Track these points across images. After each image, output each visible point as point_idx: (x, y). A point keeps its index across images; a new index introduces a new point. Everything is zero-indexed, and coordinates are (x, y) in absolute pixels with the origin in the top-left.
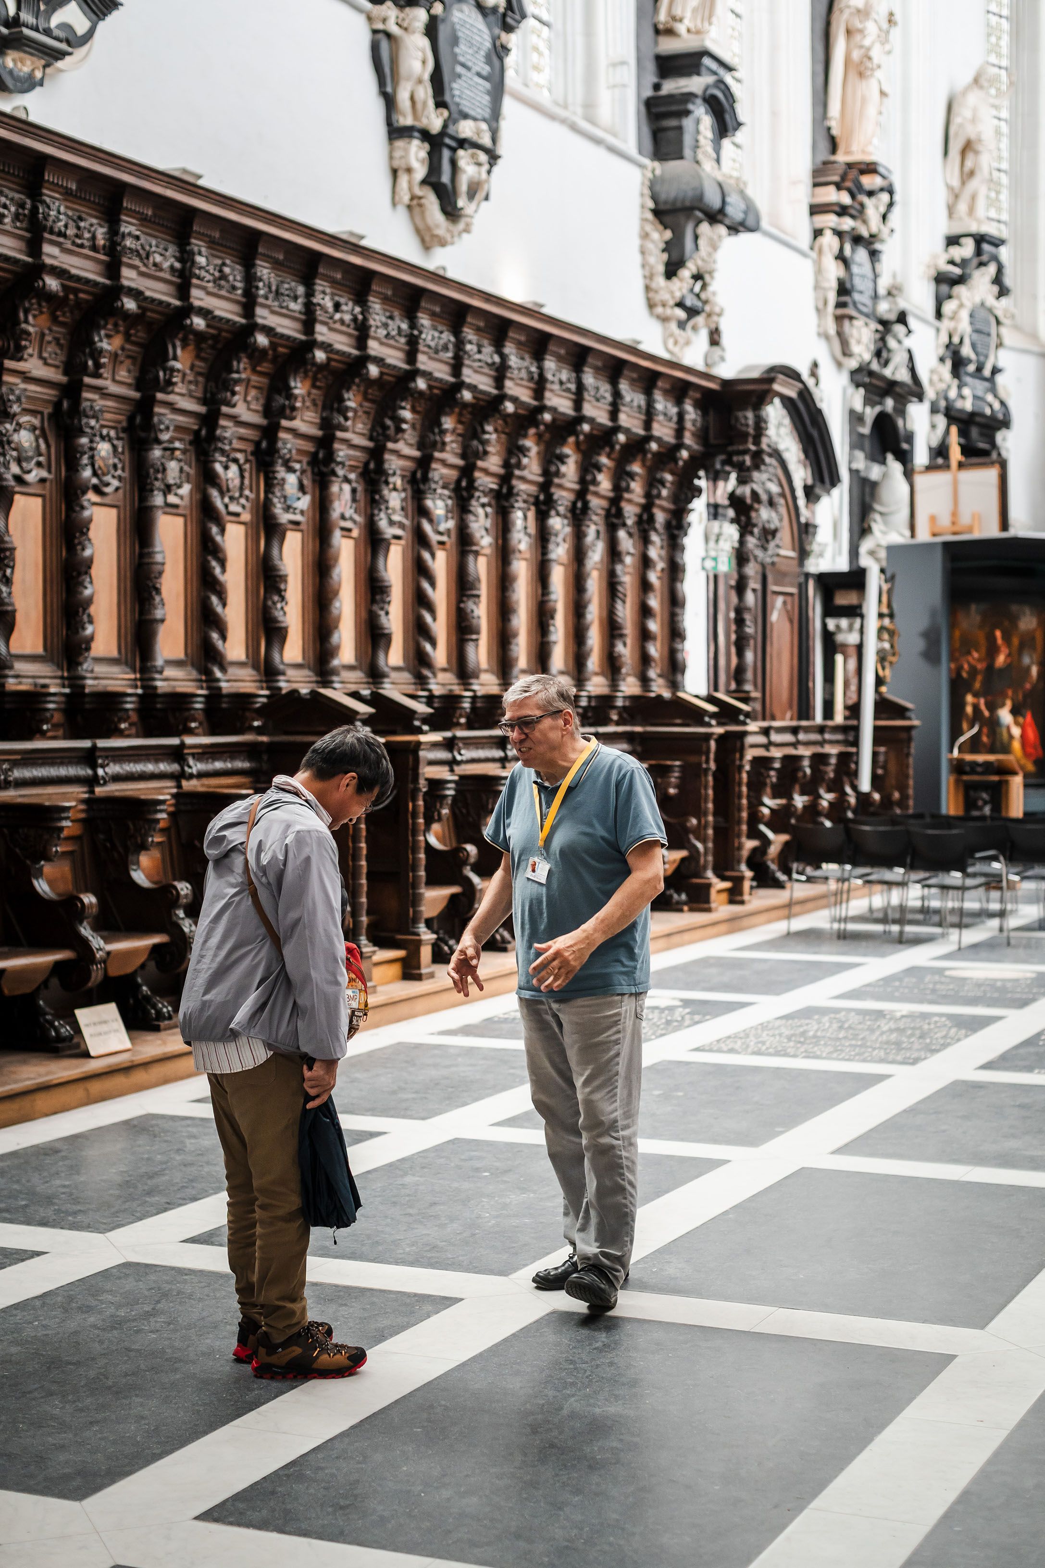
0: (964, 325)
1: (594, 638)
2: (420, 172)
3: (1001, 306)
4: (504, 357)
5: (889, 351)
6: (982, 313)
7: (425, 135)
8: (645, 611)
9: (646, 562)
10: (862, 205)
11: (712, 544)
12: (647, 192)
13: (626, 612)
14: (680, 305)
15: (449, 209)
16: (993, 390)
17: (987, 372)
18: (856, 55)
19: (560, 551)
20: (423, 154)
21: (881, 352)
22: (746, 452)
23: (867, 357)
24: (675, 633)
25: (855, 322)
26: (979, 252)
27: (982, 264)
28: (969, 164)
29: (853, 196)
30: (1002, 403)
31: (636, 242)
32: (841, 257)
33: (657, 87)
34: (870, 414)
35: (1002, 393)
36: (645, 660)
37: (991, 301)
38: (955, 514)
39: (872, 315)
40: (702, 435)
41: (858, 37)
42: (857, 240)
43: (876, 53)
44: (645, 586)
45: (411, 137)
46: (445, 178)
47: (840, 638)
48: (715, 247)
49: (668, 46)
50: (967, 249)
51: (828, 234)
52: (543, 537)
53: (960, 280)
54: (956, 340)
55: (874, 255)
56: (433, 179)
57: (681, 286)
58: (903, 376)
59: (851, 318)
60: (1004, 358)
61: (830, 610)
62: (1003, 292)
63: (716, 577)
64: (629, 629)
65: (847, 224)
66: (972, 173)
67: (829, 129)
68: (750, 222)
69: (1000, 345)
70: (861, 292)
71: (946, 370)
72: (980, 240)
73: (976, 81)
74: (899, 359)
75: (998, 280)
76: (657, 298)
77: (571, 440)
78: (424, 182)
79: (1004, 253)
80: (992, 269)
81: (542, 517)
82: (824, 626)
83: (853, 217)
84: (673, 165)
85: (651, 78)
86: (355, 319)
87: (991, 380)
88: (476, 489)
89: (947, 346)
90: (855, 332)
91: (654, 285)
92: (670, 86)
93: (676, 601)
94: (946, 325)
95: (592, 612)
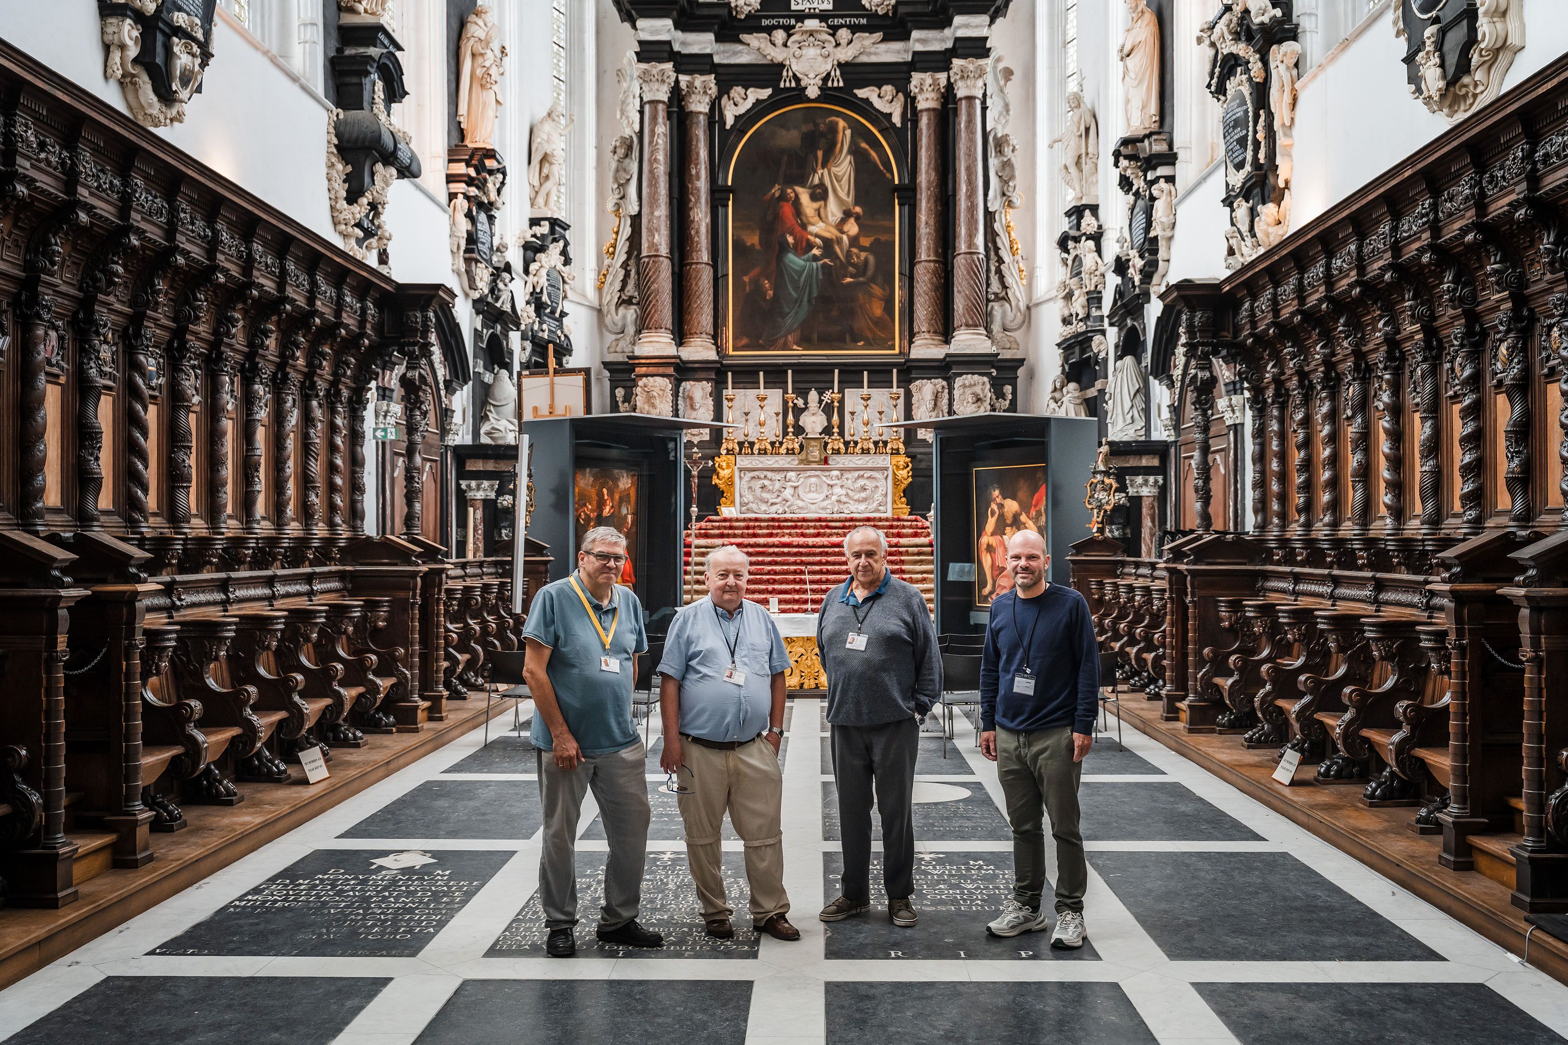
0: (543, 281)
1: (291, 489)
2: (133, 51)
3: (566, 270)
4: (216, 233)
5: (499, 290)
6: (555, 274)
7: (139, 17)
8: (332, 468)
9: (333, 429)
10: (485, 180)
11: (381, 418)
12: (332, 130)
13: (316, 468)
14: (359, 225)
15: (163, 91)
16: (561, 327)
17: (557, 315)
18: (479, 72)
19: (262, 414)
20: (136, 33)
21: (494, 289)
22: (415, 344)
23: (486, 291)
24: (356, 487)
25: (479, 265)
26: (552, 231)
27: (555, 240)
28: (545, 171)
29: (478, 173)
30: (566, 336)
31: (325, 170)
32: (469, 215)
33: (339, 50)
34: (486, 333)
35: (566, 331)
36: (332, 508)
37: (560, 267)
38: (552, 406)
39: (489, 262)
40: (379, 328)
41: (480, 60)
42: (481, 205)
43: (494, 71)
44: (332, 448)
45: (125, 16)
46: (159, 60)
47: (470, 495)
48: (387, 184)
49: (348, 19)
50: (545, 228)
51: (460, 196)
52: (248, 401)
53: (542, 249)
54: (538, 290)
55: (491, 219)
56: (147, 60)
57: (360, 210)
58: (507, 308)
59: (477, 261)
60: (567, 307)
61: (462, 474)
62: (567, 262)
63: (384, 443)
64: (320, 483)
65: (473, 191)
66: (547, 177)
67: (460, 123)
68: (414, 168)
69: (565, 297)
70: (483, 243)
71: (531, 309)
72: (554, 223)
73: (549, 115)
74: (505, 296)
75: (564, 253)
76: (342, 217)
77: (274, 318)
78: (135, 61)
79: (568, 234)
80: (561, 244)
81: (247, 383)
82: (458, 485)
83: (478, 188)
84: (354, 114)
85: (334, 44)
86: (63, 163)
87: (560, 320)
88: (188, 350)
89: (532, 294)
90: (479, 271)
91: (338, 206)
92: (349, 51)
93: (356, 462)
94: (531, 279)
95: (291, 467)
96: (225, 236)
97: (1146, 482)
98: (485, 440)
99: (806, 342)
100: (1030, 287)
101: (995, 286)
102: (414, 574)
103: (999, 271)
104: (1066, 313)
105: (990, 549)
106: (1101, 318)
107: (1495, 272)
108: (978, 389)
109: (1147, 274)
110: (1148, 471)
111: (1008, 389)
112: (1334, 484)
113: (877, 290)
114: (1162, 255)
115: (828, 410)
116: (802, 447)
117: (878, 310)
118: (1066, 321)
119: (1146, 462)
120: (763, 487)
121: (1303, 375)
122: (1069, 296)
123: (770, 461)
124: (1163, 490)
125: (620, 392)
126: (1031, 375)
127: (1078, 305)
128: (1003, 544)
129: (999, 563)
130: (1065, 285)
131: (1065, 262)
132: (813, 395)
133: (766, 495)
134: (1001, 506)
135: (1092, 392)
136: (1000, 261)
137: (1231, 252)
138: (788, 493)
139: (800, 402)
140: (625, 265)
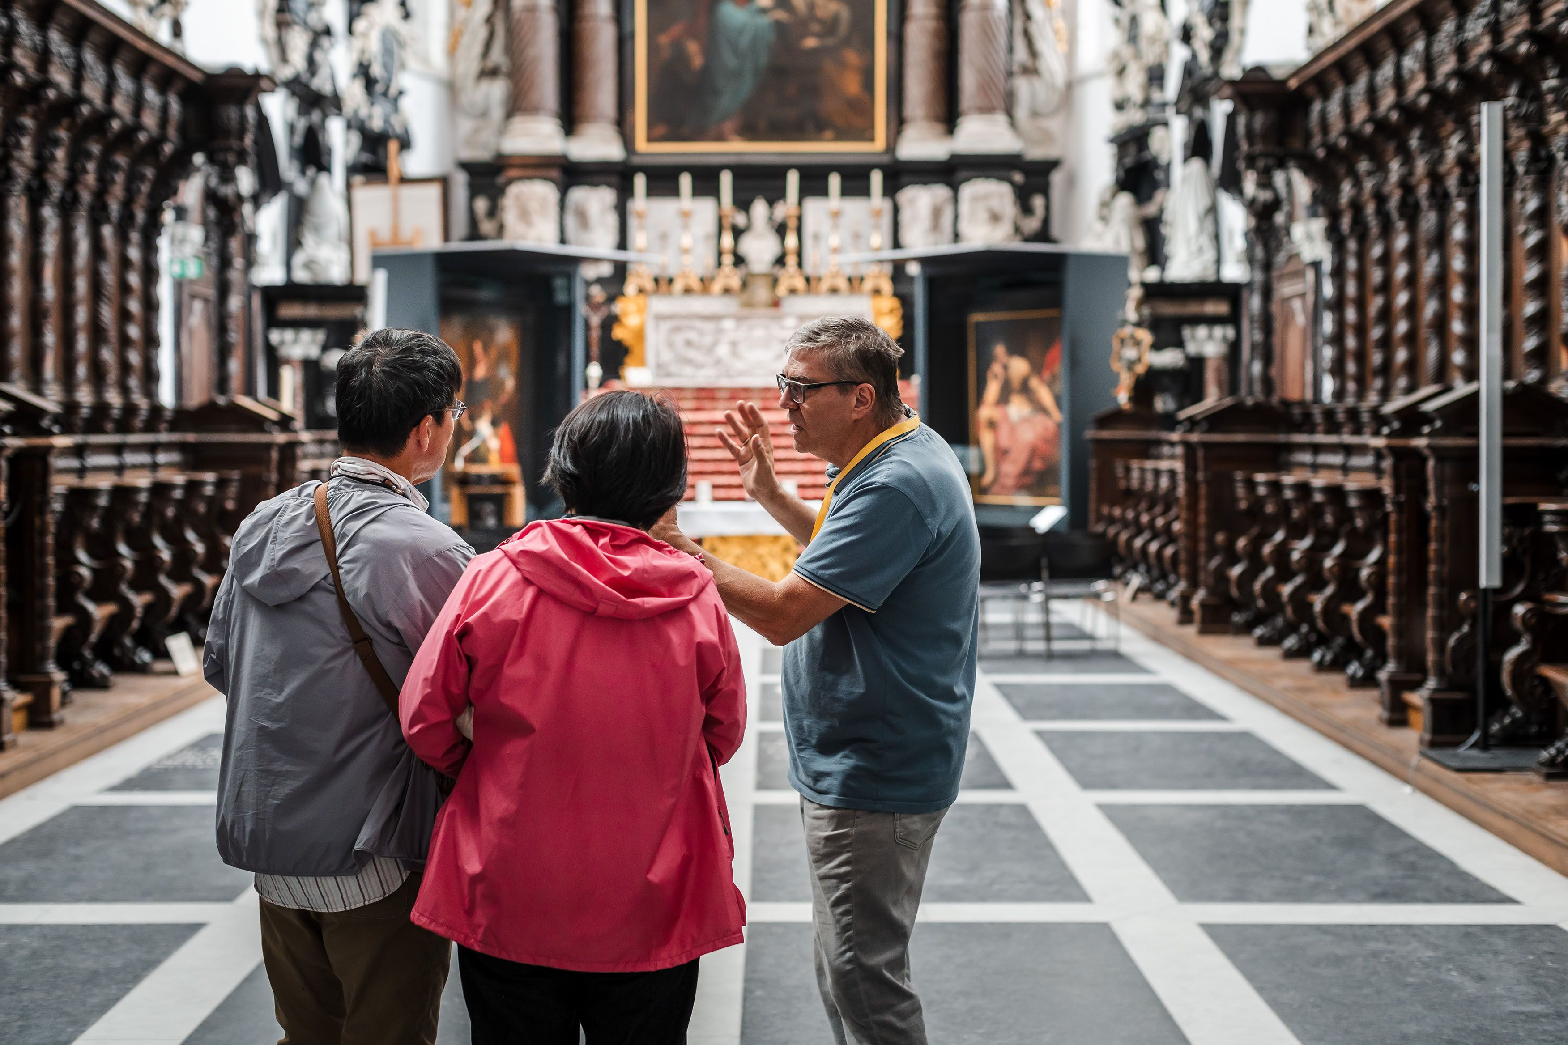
0: (374, 45)
1: (82, 344)
3: (403, 28)
4: (13, 22)
5: (317, 64)
6: (390, 35)
8: (125, 315)
9: (125, 263)
11: (178, 247)
13: (107, 314)
16: (397, 111)
17: (392, 93)
19: (50, 245)
21: (312, 64)
22: (228, 149)
23: (300, 66)
24: (151, 341)
25: (293, 30)
30: (403, 123)
34: (301, 124)
35: (403, 115)
36: (125, 368)
37: (396, 24)
38: (394, 228)
39: (305, 24)
40: (183, 129)
44: (125, 288)
47: (284, 352)
52: (35, 228)
54: (367, 58)
58: (326, 88)
59: (289, 25)
60: (406, 81)
62: (407, 16)
63: (181, 282)
64: (112, 334)
69: (403, 67)
71: (358, 87)
74: (323, 73)
75: (404, 3)
77: (65, 122)
81: (34, 206)
82: (267, 338)
87: (395, 100)
89: (358, 65)
90: (291, 40)
93: (151, 306)
94: (357, 43)
95: (81, 315)
96: (23, 27)
97: (1210, 337)
98: (301, 276)
99: (750, 132)
100: (1070, 56)
101: (1021, 54)
102: (268, 446)
103: (1027, 34)
104: (1118, 94)
105: (992, 425)
106: (1163, 105)
107: (1552, 90)
108: (995, 204)
109: (1218, 48)
110: (1212, 321)
111: (1038, 202)
112: (1411, 339)
113: (852, 57)
114: (1235, 22)
115: (781, 230)
116: (744, 285)
117: (852, 85)
118: (1120, 106)
119: (1213, 308)
120: (689, 343)
121: (1380, 198)
122: (1121, 72)
123: (698, 305)
124: (1234, 347)
125: (481, 205)
126: (1072, 182)
127: (1134, 85)
128: (1006, 417)
129: (1004, 442)
130: (1116, 55)
131: (1117, 21)
132: (760, 208)
133: (692, 354)
134: (1006, 368)
135: (1151, 210)
136: (1028, 17)
137: (1311, 31)
138: (723, 350)
139: (740, 219)
140: (489, 20)
